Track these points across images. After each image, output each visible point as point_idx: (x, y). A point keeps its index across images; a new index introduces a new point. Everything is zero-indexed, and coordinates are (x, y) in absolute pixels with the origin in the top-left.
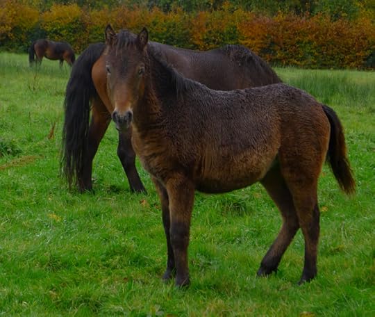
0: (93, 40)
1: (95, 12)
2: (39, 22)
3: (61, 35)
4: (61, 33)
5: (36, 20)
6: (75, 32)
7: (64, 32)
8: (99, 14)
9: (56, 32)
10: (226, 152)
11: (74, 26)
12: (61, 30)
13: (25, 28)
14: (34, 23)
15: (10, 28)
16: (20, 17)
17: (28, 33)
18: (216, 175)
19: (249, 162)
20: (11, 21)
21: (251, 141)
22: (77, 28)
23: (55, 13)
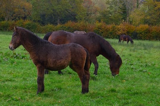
0: (152, 36)
1: (153, 27)
2: (135, 30)
3: (142, 34)
4: (142, 33)
5: (134, 29)
6: (146, 33)
7: (143, 33)
8: (155, 27)
9: (140, 33)
10: (55, 60)
11: (146, 31)
12: (142, 32)
13: (131, 32)
14: (133, 30)
15: (126, 32)
16: (130, 28)
17: (132, 33)
18: (52, 66)
19: (61, 62)
20: (126, 30)
21: (62, 57)
22: (147, 32)
23: (140, 27)
